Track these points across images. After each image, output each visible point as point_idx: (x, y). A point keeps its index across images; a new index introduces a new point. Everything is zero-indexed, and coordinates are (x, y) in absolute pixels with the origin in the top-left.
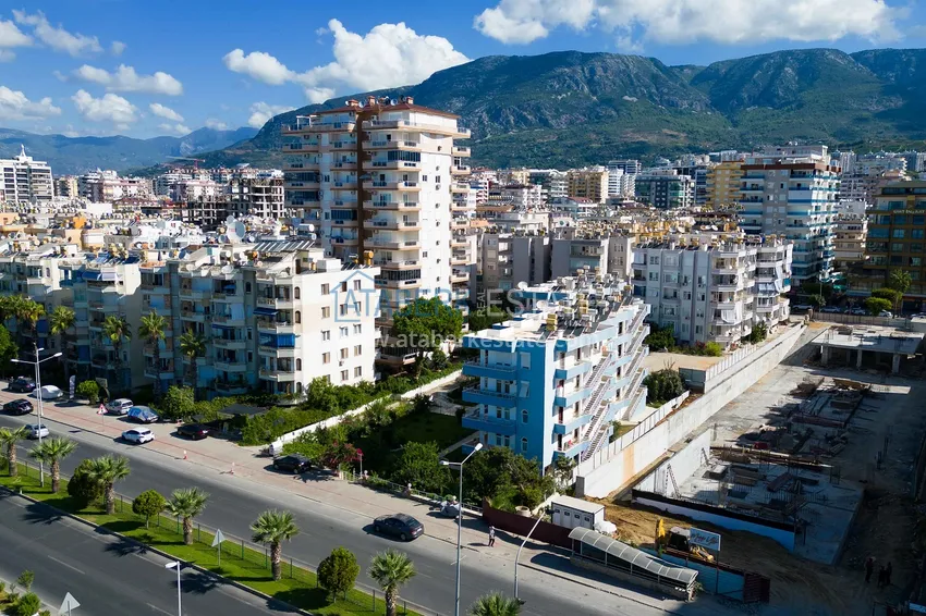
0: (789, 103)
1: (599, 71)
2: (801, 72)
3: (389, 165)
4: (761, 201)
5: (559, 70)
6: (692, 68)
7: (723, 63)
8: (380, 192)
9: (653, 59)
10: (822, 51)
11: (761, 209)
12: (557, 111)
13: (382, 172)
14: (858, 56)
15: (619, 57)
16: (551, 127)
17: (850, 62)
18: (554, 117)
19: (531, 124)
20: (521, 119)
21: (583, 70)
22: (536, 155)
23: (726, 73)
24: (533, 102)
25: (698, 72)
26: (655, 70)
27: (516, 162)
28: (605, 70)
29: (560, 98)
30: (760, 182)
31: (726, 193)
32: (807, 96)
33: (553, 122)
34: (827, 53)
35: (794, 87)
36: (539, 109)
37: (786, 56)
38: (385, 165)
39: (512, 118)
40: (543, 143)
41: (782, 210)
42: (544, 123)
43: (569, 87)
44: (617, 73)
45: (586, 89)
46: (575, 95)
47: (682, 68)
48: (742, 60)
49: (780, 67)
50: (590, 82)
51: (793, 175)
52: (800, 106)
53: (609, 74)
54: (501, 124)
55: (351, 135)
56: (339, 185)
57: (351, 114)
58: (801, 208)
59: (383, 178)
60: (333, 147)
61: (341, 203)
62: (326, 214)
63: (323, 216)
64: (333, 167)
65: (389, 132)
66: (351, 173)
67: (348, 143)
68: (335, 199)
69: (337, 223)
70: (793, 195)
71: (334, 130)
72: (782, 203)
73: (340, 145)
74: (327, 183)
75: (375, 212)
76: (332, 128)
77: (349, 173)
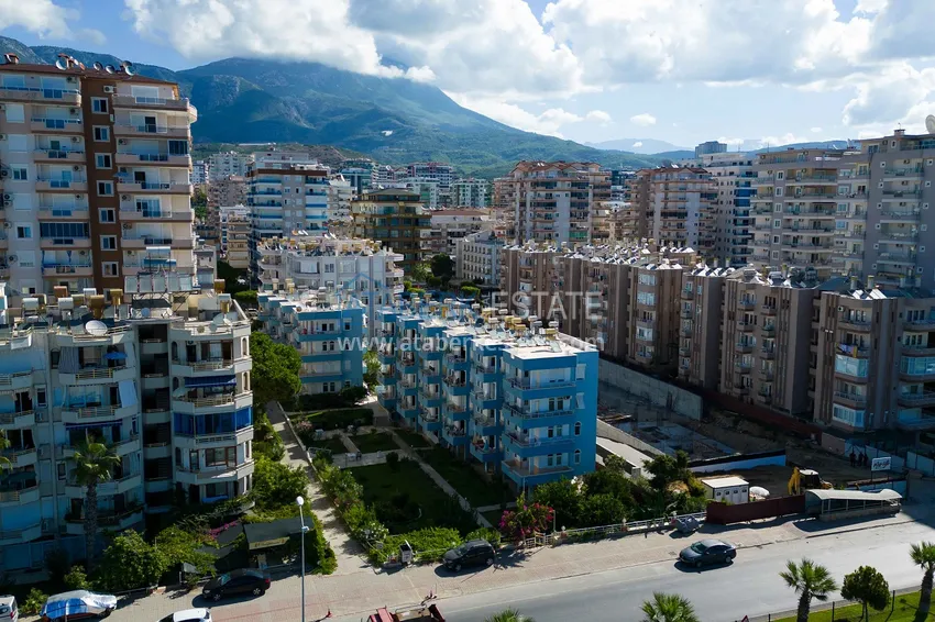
4: (279, 205)
8: (137, 197)
13: (141, 169)
30: (277, 186)
38: (165, 159)
41: (299, 214)
51: (307, 181)
55: (73, 111)
56: (61, 185)
57: (69, 80)
58: (317, 212)
59: (140, 177)
60: (42, 126)
61: (68, 213)
62: (22, 232)
63: (13, 232)
64: (45, 157)
65: (150, 113)
66: (76, 168)
67: (75, 123)
68: (43, 206)
69: (57, 242)
70: (310, 200)
71: (45, 99)
72: (299, 208)
73: (60, 124)
74: (20, 181)
75: (129, 224)
76: (41, 96)
77: (69, 168)
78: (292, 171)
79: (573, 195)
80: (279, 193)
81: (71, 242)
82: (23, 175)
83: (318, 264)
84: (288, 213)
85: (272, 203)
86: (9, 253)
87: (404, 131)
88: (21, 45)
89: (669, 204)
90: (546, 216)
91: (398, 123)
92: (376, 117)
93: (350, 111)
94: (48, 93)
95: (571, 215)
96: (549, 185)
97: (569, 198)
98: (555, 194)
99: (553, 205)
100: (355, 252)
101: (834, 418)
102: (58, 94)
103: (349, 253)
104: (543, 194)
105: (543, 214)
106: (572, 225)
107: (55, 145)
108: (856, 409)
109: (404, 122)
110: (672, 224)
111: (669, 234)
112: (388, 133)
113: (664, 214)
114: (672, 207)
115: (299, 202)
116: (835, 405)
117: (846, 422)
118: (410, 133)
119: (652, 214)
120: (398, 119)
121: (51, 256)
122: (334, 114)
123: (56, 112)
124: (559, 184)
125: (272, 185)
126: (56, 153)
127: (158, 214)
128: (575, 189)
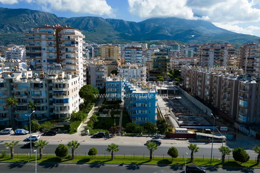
0: (92, 30)
1: (37, 16)
2: (94, 22)
3: (72, 45)
4: (130, 56)
5: (23, 15)
6: (65, 18)
7: (74, 18)
8: (66, 54)
9: (54, 15)
10: (99, 17)
11: (130, 58)
12: (24, 27)
13: (67, 48)
14: (107, 20)
15: (43, 13)
16: (23, 32)
17: (105, 21)
18: (23, 29)
19: (15, 31)
20: (11, 29)
21: (32, 15)
22: (19, 41)
23: (75, 21)
24: (15, 24)
25: (67, 20)
26: (55, 18)
27: (12, 43)
28: (39, 16)
29: (25, 23)
30: (130, 52)
31: (105, 54)
32: (96, 29)
33: (24, 31)
34: (100, 18)
35: (93, 26)
36: (18, 26)
37: (90, 18)
38: (70, 45)
39: (8, 28)
40: (20, 37)
41: (135, 58)
42: (20, 31)
43: (28, 20)
44: (44, 17)
45: (34, 21)
46: (30, 23)
47: (62, 18)
48: (78, 18)
49: (89, 20)
50: (35, 19)
51: (137, 50)
52: (95, 31)
53: (41, 17)
54: (4, 30)
55: (54, 36)
56: (51, 51)
57: (53, 29)
58: (140, 58)
59: (67, 49)
60: (48, 39)
61: (52, 57)
62: (44, 61)
63: (43, 61)
64: (48, 46)
65: (69, 35)
66: (54, 48)
67: (54, 38)
68: (48, 56)
69: (50, 63)
70: (138, 55)
71: (48, 34)
72: (135, 57)
73: (51, 39)
74: (44, 51)
75: (64, 60)
76: (47, 33)
77: (53, 48)
78: (133, 48)
79: (215, 53)
80: (130, 53)
81: (52, 63)
82: (44, 49)
83: (124, 71)
84: (132, 58)
85: (128, 56)
86: (42, 65)
87: (198, 35)
88: (103, 19)
89: (250, 55)
90: (206, 59)
91: (196, 33)
92: (190, 32)
93: (182, 30)
94: (49, 32)
95: (214, 59)
96: (207, 50)
97: (214, 54)
98: (209, 52)
99: (208, 56)
100: (134, 68)
101: (239, 118)
102: (50, 32)
103: (132, 68)
104: (205, 52)
105: (205, 58)
106: (214, 62)
107: (51, 43)
108: (243, 116)
109: (198, 33)
110: (251, 62)
111: (250, 65)
112: (193, 36)
113: (248, 59)
114: (251, 56)
115: (135, 56)
116: (239, 115)
117: (241, 119)
118: (200, 36)
119: (245, 58)
120: (196, 32)
121: (49, 66)
122: (178, 31)
123: (51, 36)
124: (210, 50)
125: (128, 51)
126: (50, 45)
127: (70, 57)
128: (216, 51)
